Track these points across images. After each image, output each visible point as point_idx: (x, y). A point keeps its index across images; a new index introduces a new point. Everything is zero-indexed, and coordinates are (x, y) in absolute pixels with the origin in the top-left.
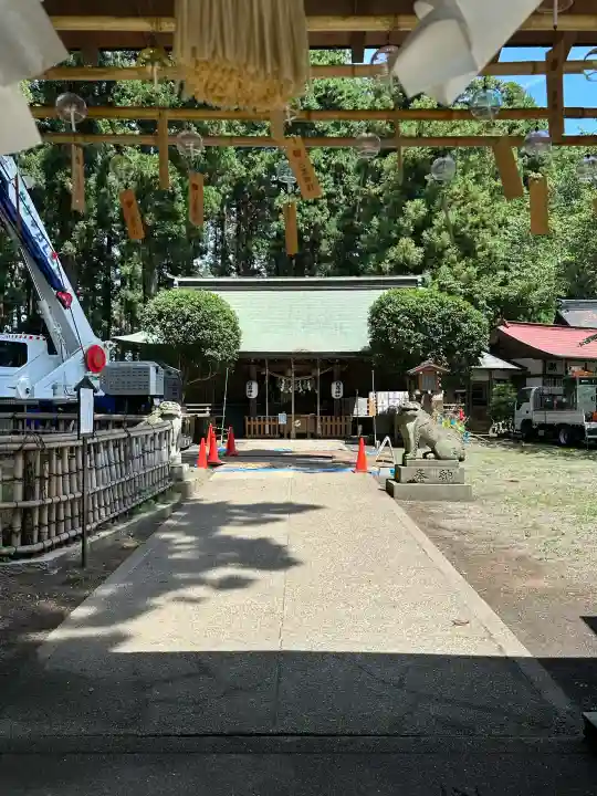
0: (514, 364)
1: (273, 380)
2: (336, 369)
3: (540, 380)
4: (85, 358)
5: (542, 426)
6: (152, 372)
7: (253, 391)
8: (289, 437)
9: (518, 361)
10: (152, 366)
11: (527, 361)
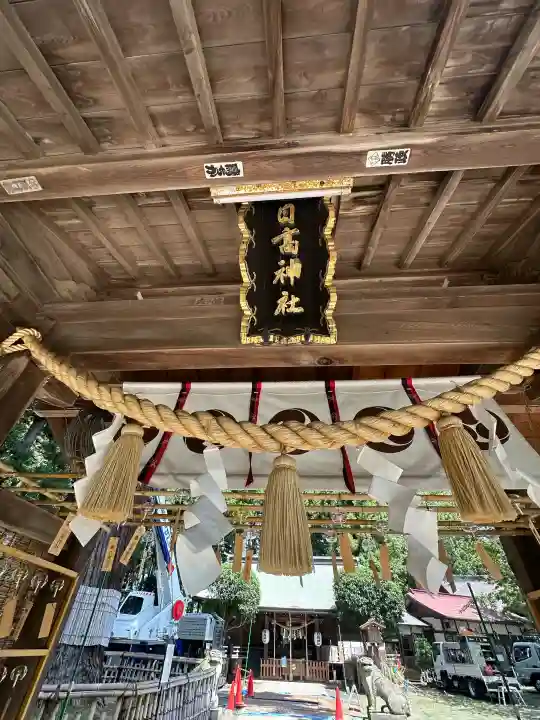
0: (423, 621)
1: (278, 628)
2: (317, 623)
3: (443, 636)
4: (173, 609)
6: (209, 621)
7: (266, 638)
8: (288, 681)
9: (424, 619)
10: (208, 617)
11: (430, 620)
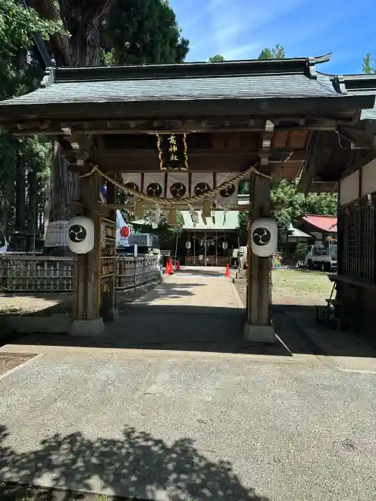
0: (310, 234)
1: (197, 241)
2: (225, 236)
3: (321, 242)
4: (121, 231)
5: (316, 262)
6: (148, 237)
7: (189, 245)
8: (204, 265)
9: (312, 233)
10: (148, 235)
11: (315, 233)
